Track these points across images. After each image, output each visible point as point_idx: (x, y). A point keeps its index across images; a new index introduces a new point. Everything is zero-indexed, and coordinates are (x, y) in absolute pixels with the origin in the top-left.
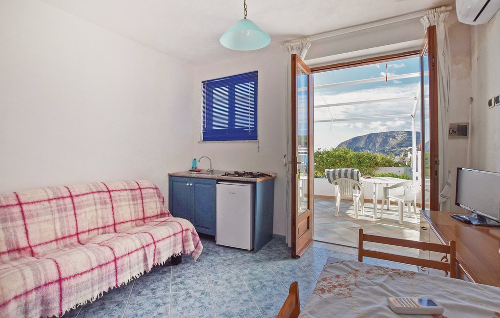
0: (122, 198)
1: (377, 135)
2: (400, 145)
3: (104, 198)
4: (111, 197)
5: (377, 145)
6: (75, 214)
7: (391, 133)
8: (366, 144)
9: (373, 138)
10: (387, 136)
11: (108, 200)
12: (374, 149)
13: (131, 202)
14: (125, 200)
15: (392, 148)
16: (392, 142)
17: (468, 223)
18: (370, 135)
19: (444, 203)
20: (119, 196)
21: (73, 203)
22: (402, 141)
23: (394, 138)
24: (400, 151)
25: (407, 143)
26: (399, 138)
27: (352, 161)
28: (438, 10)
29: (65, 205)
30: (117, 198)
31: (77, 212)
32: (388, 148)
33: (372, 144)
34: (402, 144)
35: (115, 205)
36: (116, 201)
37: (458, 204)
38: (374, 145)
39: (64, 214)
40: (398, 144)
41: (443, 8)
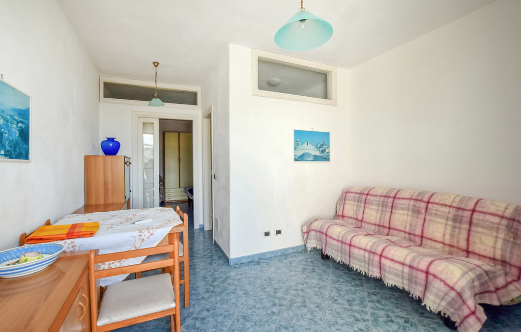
0: (440, 213)
3: (419, 207)
4: (427, 208)
6: (391, 212)
11: (423, 211)
13: (450, 223)
14: (442, 217)
20: (437, 210)
21: (393, 203)
29: (387, 202)
30: (433, 212)
31: (394, 211)
35: (428, 218)
36: (431, 214)
39: (385, 209)
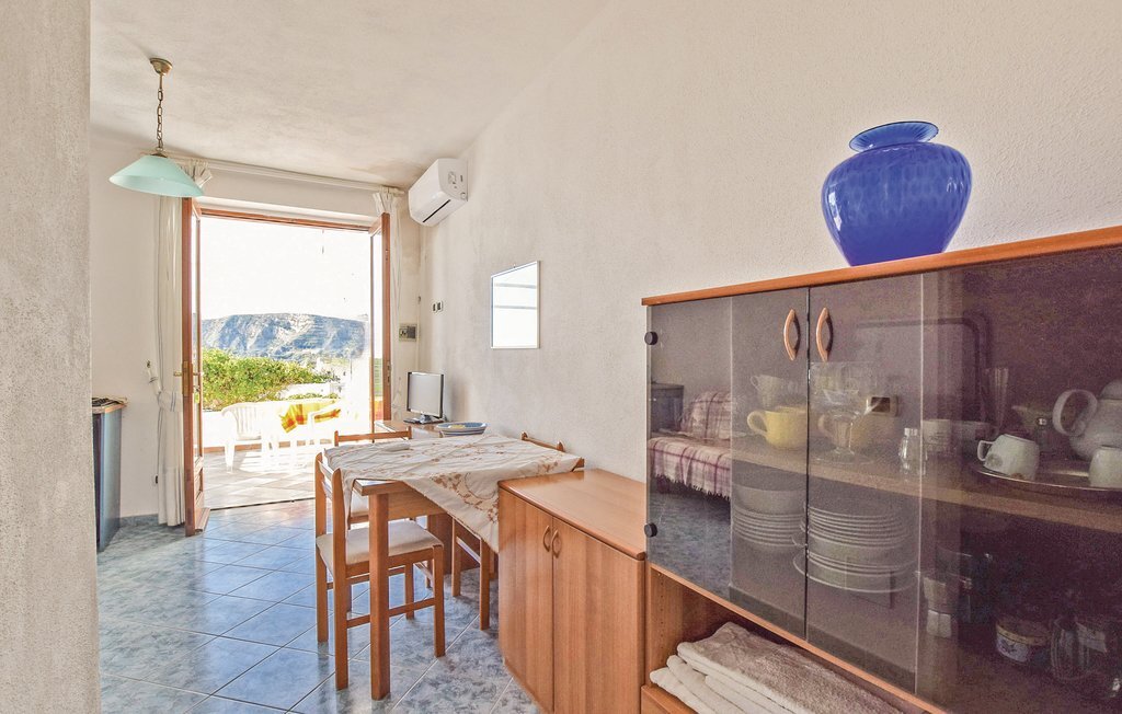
1: (249, 319)
2: (300, 344)
5: (251, 343)
7: (282, 317)
8: (222, 338)
9: (241, 326)
10: (272, 323)
12: (242, 351)
15: (284, 349)
16: (284, 337)
17: (418, 423)
18: (234, 319)
19: (396, 413)
22: (304, 335)
23: (288, 327)
24: (300, 357)
25: (313, 340)
26: (299, 330)
27: (236, 376)
28: (391, 190)
32: (276, 349)
33: (238, 338)
34: (305, 340)
37: (409, 410)
38: (243, 342)
40: (296, 341)
41: (396, 190)
